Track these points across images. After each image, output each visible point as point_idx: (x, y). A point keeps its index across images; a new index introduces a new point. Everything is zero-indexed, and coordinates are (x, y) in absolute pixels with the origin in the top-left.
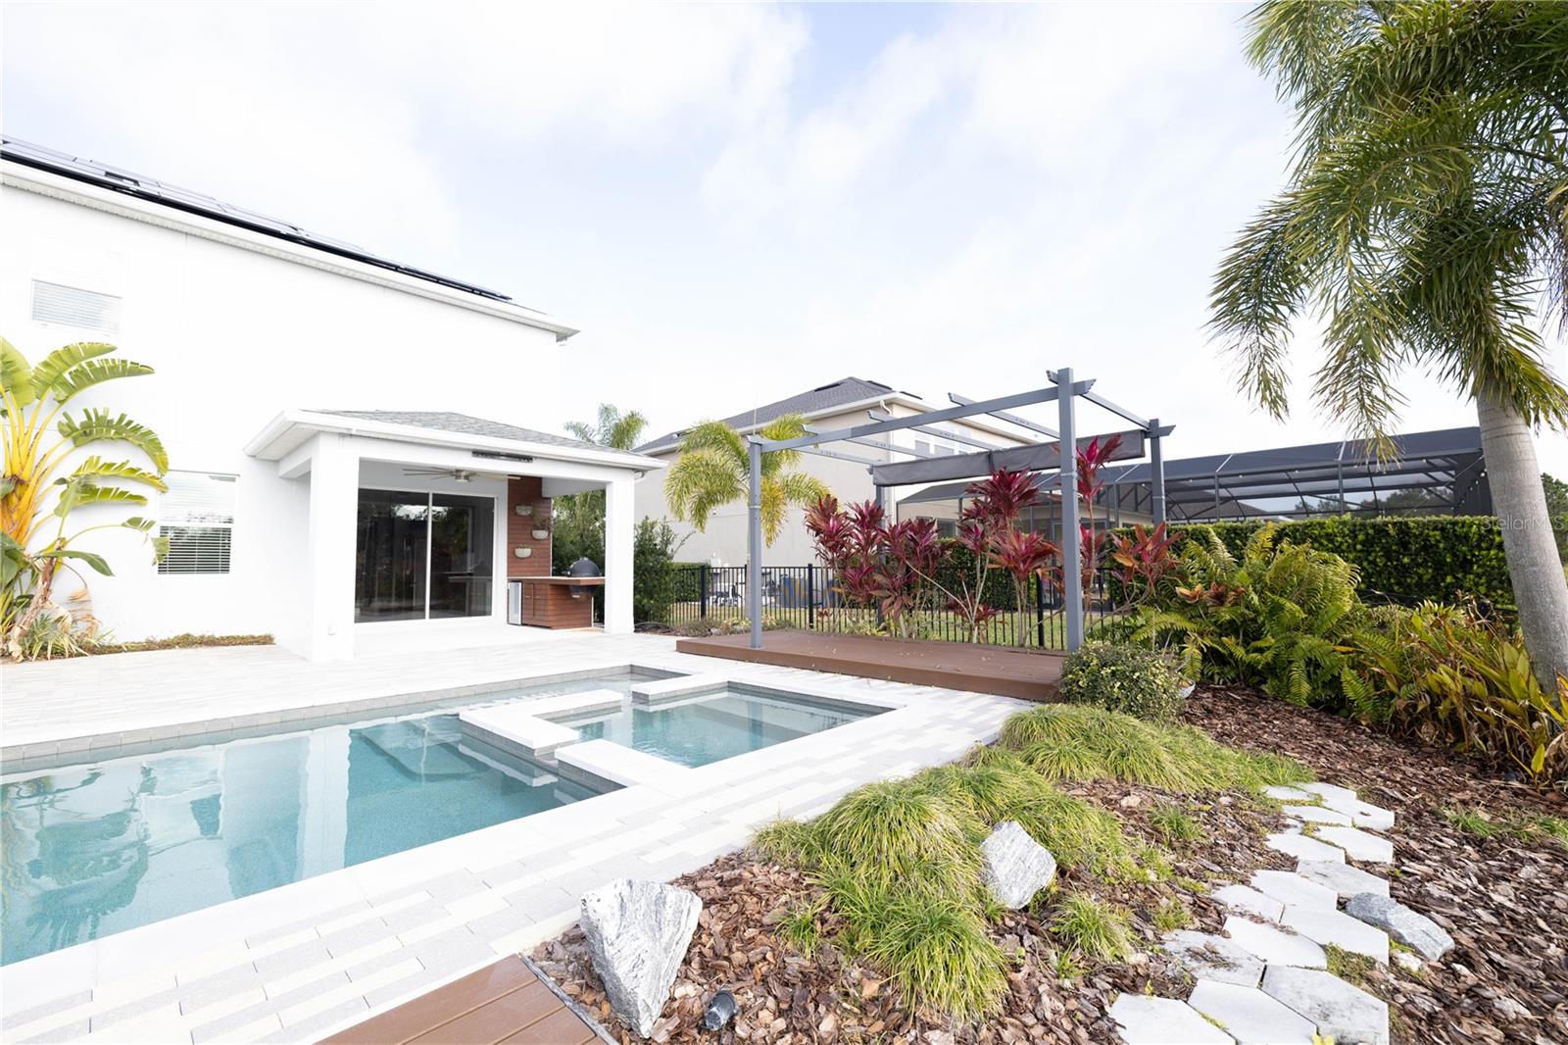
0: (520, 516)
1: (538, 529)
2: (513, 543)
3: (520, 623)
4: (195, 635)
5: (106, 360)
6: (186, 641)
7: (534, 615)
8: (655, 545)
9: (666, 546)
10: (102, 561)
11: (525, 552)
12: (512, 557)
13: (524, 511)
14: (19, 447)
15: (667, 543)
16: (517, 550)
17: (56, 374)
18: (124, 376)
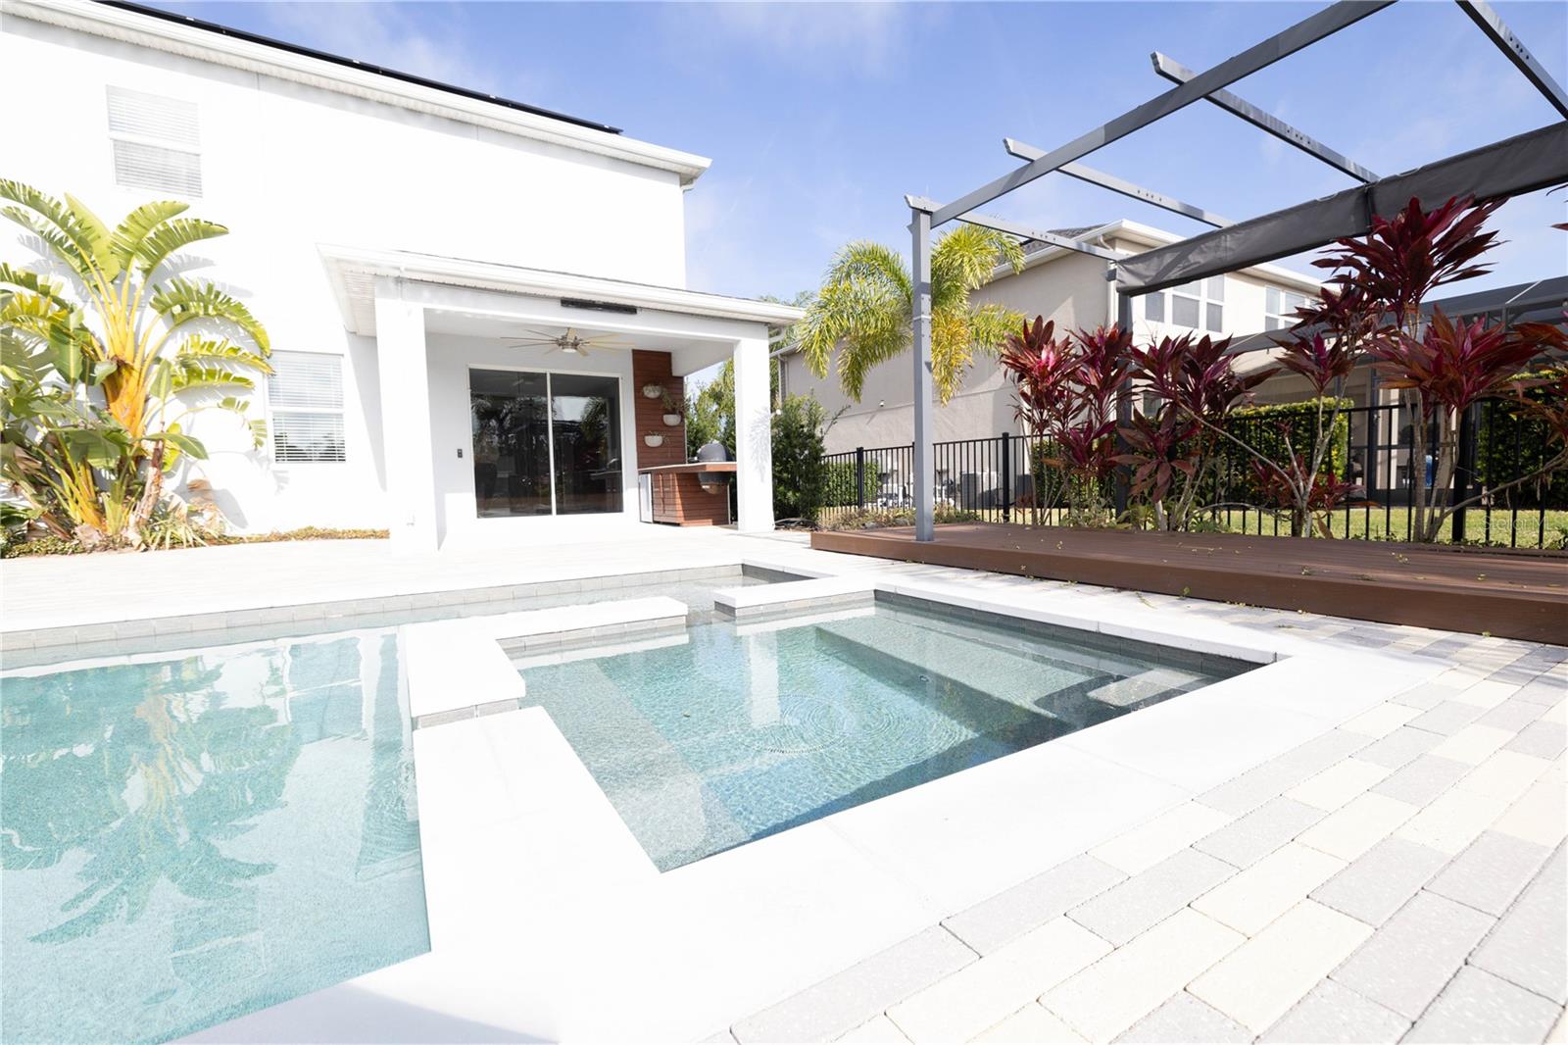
0: (648, 398)
1: (669, 413)
2: (642, 431)
3: (651, 521)
4: (318, 528)
5: (180, 220)
6: (308, 534)
7: (664, 510)
8: (802, 427)
9: (815, 426)
10: (199, 444)
11: (654, 441)
12: (642, 447)
13: (651, 392)
14: (116, 324)
15: (814, 423)
16: (647, 438)
17: (136, 241)
18: (199, 238)
